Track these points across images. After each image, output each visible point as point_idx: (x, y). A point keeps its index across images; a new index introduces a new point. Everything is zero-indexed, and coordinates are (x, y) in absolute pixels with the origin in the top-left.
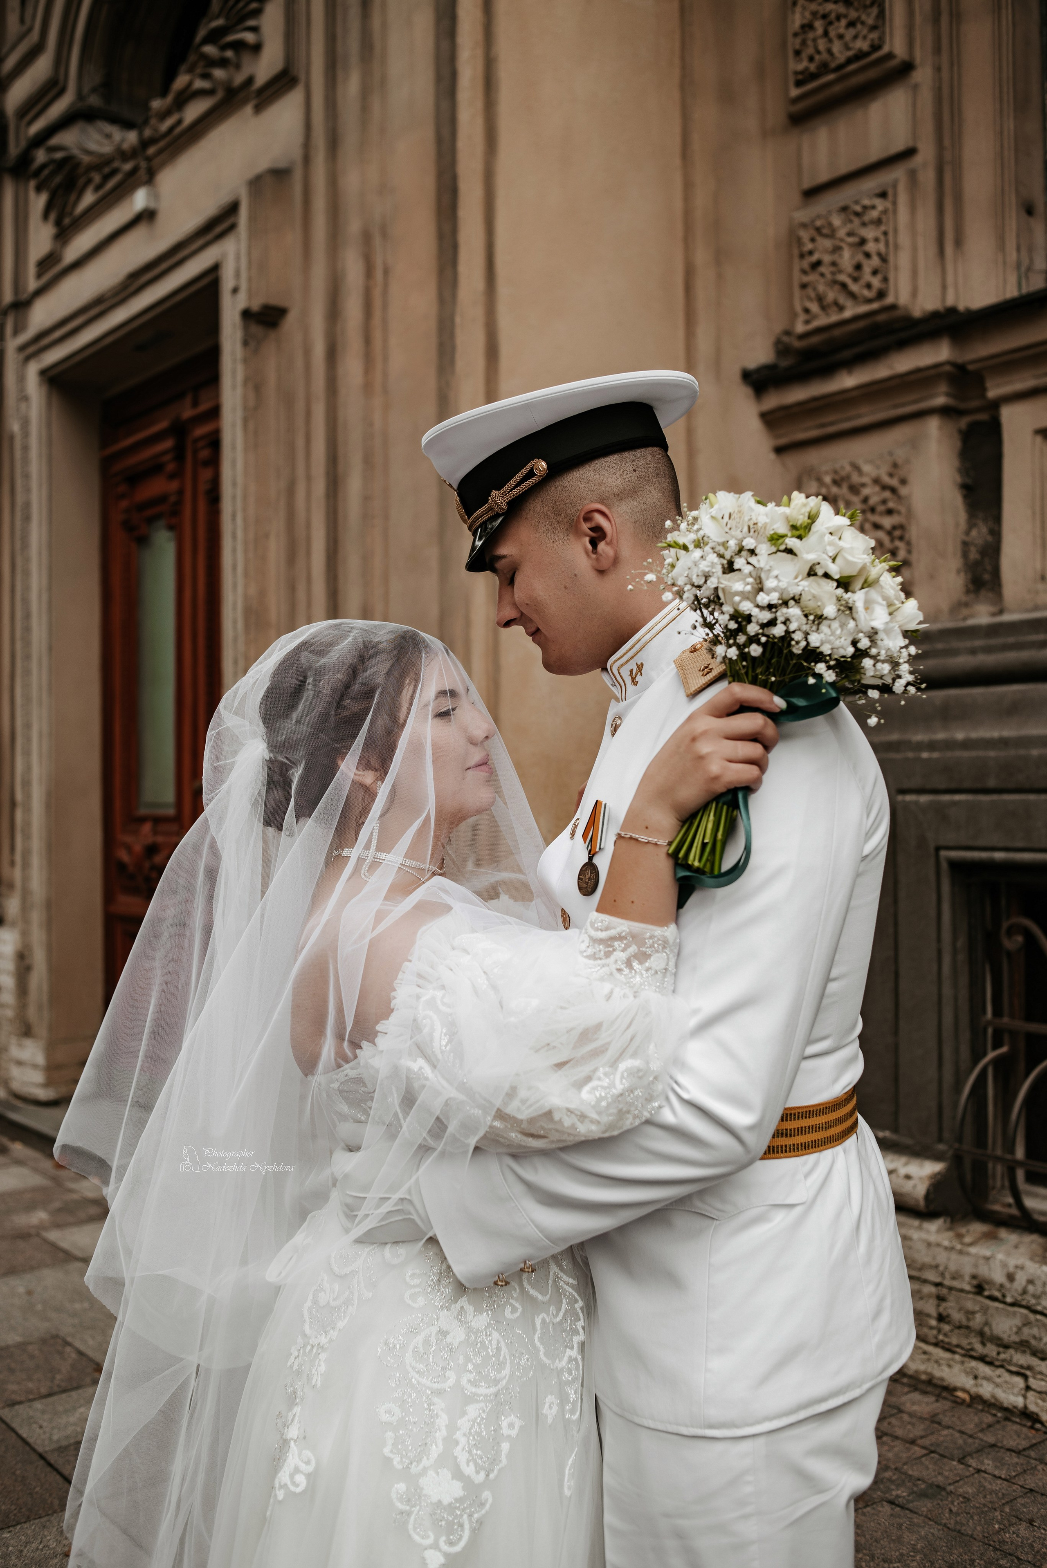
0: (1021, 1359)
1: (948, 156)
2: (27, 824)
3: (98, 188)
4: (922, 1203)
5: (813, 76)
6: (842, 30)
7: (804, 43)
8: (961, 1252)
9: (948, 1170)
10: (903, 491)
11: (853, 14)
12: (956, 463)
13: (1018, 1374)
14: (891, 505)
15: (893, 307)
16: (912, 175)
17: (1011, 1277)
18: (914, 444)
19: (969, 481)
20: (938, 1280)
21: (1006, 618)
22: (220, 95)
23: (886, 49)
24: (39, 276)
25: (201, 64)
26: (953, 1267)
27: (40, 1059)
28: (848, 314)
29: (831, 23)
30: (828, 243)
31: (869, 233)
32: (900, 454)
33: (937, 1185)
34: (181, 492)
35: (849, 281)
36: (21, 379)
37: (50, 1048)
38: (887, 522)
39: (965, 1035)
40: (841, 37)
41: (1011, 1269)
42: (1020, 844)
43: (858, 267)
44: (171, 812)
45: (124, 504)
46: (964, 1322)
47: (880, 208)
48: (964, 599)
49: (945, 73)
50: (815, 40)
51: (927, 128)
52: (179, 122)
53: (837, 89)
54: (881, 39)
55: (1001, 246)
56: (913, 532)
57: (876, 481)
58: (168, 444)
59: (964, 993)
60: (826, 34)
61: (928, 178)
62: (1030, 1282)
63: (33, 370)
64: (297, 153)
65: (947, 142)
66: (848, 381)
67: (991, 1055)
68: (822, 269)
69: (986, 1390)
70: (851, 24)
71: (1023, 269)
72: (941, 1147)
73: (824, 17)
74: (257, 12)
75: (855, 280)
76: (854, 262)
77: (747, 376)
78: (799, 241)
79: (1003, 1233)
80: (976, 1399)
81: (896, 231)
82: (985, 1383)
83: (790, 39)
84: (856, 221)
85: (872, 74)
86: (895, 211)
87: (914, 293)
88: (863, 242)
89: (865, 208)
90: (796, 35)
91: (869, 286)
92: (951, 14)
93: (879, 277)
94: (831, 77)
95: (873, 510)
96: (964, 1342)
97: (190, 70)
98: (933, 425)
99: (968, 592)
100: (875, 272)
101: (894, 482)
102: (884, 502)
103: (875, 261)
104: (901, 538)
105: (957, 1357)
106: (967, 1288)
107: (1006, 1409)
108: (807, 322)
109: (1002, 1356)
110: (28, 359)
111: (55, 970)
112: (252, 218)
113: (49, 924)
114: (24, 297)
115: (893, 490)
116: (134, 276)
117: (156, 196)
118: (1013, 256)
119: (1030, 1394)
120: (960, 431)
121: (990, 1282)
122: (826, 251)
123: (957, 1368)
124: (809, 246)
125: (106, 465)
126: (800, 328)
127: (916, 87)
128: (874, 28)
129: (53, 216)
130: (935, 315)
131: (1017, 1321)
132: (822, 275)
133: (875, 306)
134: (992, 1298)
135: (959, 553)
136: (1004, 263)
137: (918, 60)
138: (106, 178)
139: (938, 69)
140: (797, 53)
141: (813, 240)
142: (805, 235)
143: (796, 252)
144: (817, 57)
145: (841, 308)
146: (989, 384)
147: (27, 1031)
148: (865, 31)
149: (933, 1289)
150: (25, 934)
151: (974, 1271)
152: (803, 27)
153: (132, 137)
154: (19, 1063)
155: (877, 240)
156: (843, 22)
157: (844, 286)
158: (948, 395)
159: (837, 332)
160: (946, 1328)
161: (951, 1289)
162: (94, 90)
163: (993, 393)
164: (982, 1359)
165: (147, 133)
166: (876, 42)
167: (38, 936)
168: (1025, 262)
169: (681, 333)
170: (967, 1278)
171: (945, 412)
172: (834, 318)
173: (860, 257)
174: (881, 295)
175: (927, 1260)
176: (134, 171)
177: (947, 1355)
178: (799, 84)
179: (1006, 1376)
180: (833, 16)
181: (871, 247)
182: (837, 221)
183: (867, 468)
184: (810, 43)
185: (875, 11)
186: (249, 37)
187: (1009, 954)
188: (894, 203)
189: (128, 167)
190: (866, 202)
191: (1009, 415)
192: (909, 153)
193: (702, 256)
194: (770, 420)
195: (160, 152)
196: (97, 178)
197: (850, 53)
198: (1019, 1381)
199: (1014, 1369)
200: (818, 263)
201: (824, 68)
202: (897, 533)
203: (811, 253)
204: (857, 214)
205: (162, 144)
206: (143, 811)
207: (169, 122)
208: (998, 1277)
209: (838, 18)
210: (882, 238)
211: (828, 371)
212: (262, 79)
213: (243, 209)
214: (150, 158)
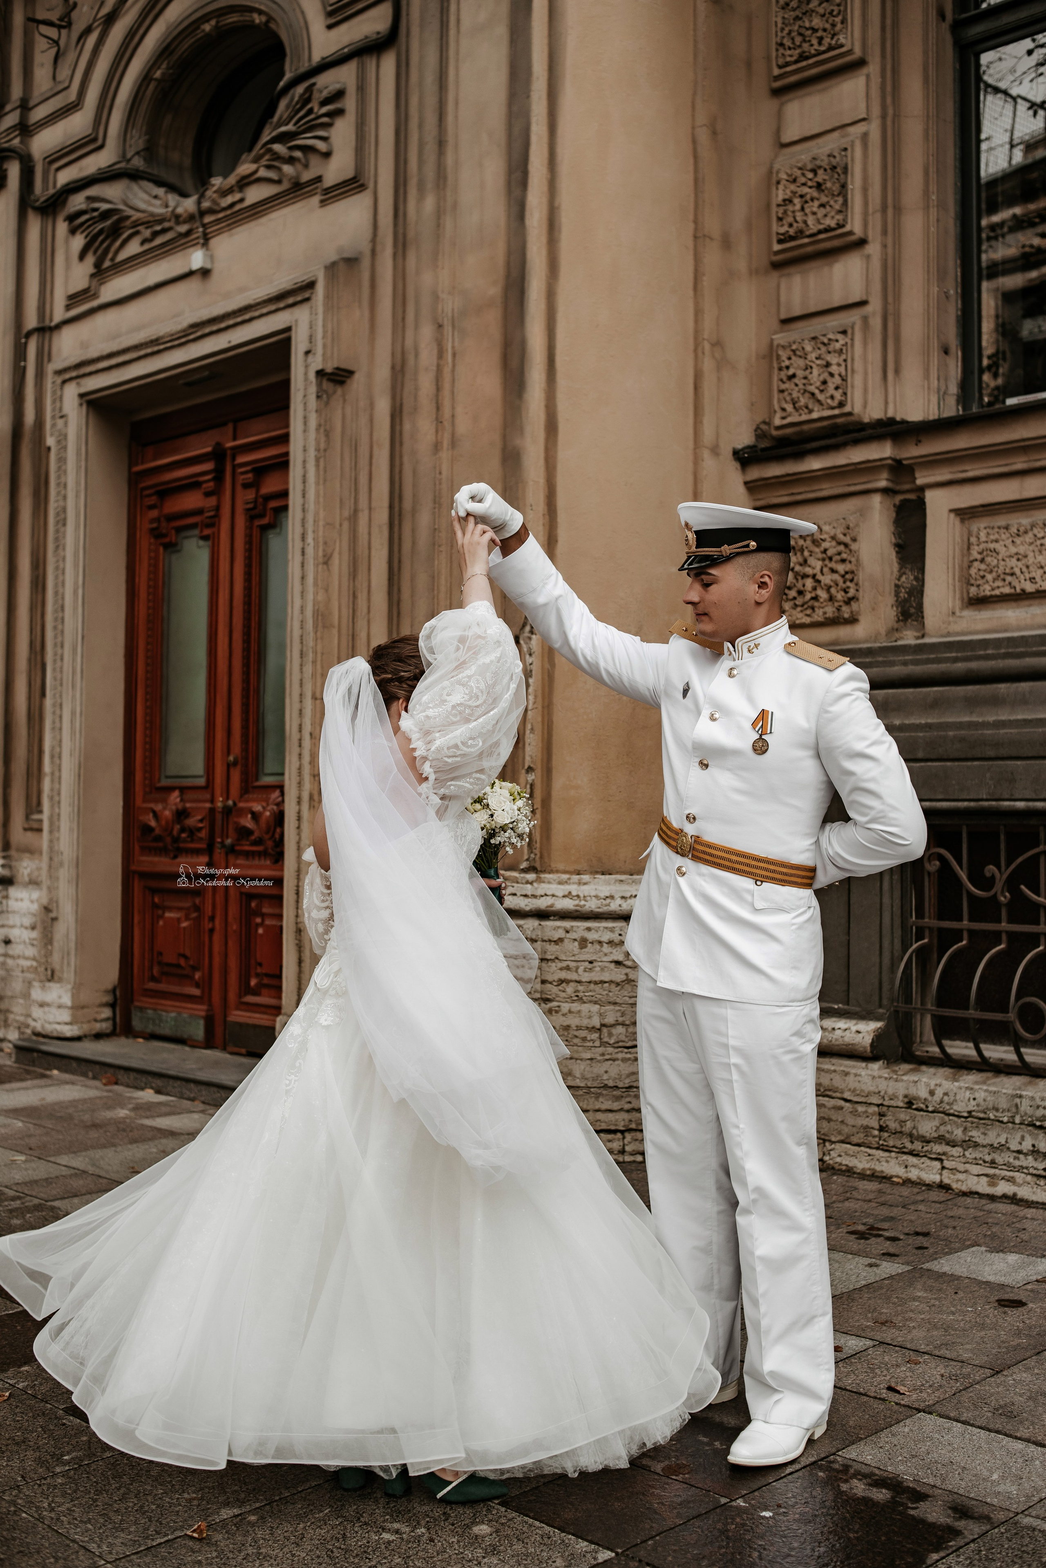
0: (938, 1148)
1: (891, 308)
3: (145, 243)
4: (869, 1049)
5: (792, 238)
6: (815, 209)
7: (785, 212)
8: (896, 1080)
9: (886, 1026)
10: (854, 546)
11: (824, 199)
12: (892, 529)
13: (936, 1159)
14: (844, 556)
15: (850, 414)
16: (865, 319)
17: (932, 1093)
18: (862, 513)
19: (900, 542)
20: (880, 1102)
21: (927, 640)
22: (286, 185)
23: (847, 228)
24: (68, 308)
25: (267, 157)
26: (890, 1091)
27: (67, 1000)
28: (815, 415)
29: (806, 202)
30: (801, 363)
31: (833, 359)
32: (852, 520)
33: (879, 1038)
34: (218, 508)
35: (817, 392)
36: (59, 399)
37: (76, 991)
38: (841, 568)
39: (898, 933)
40: (814, 213)
41: (932, 1087)
42: (940, 797)
43: (824, 382)
44: (200, 782)
45: (154, 513)
46: (899, 1129)
47: (842, 342)
48: (896, 626)
49: (890, 250)
50: (794, 212)
51: (877, 287)
52: (242, 200)
53: (809, 249)
54: (845, 220)
55: (927, 375)
56: (861, 577)
57: (833, 538)
58: (209, 466)
59: (897, 902)
60: (803, 209)
61: (876, 323)
62: (946, 1094)
63: (71, 392)
64: (364, 247)
65: (890, 299)
66: (815, 464)
67: (915, 946)
68: (796, 380)
69: (914, 1174)
70: (822, 206)
71: (941, 393)
72: (881, 1011)
73: (801, 196)
74: (329, 125)
75: (822, 391)
76: (821, 378)
77: (737, 454)
78: (778, 357)
79: (924, 1068)
80: (907, 1182)
81: (853, 359)
82: (913, 1169)
83: (774, 209)
84: (823, 349)
85: (836, 243)
86: (852, 345)
87: (865, 405)
88: (828, 365)
89: (830, 340)
90: (779, 205)
91: (832, 397)
92: (894, 207)
93: (840, 391)
94: (806, 240)
95: (831, 559)
96: (898, 1144)
97: (256, 160)
98: (876, 500)
99: (898, 621)
100: (837, 388)
101: (847, 540)
102: (839, 554)
103: (837, 380)
104: (852, 581)
105: (893, 1154)
106: (901, 1104)
107: (928, 1185)
108: (783, 418)
109: (925, 1149)
110: (66, 382)
111: (82, 919)
112: (328, 295)
113: (74, 875)
114: (51, 323)
115: (846, 545)
116: (195, 326)
117: (212, 257)
118: (935, 383)
119: (945, 1172)
120: (895, 505)
121: (917, 1098)
122: (799, 367)
123: (893, 1162)
124: (787, 363)
126: (777, 422)
127: (868, 257)
128: (840, 212)
129: (90, 259)
130: (880, 423)
131: (936, 1123)
132: (796, 385)
133: (836, 412)
134: (917, 1109)
135: (893, 593)
136: (929, 388)
137: (870, 238)
138: (155, 234)
139: (885, 246)
140: (780, 219)
141: (789, 358)
142: (784, 354)
143: (775, 365)
144: (795, 225)
145: (811, 411)
146: (917, 475)
147: (50, 977)
148: (833, 214)
149: (876, 1109)
150: (52, 890)
151: (906, 1092)
152: (784, 200)
153: (188, 205)
154: (43, 1005)
155: (839, 365)
156: (816, 203)
157: (813, 394)
158: (887, 480)
159: (806, 427)
160: (886, 1135)
161: (889, 1107)
162: (138, 154)
163: (920, 482)
164: (911, 1153)
165: (206, 204)
166: (841, 222)
167: (66, 891)
168: (943, 388)
169: (691, 420)
170: (901, 1098)
171: (885, 491)
172: (804, 417)
173: (825, 375)
174: (841, 405)
175: (872, 1089)
176: (189, 233)
177: (887, 1154)
178: (780, 242)
179: (928, 1162)
180: (808, 197)
181: (834, 369)
182: (808, 348)
183: (826, 528)
184: (790, 213)
185: (840, 200)
186: (321, 146)
187: (929, 874)
188: (852, 339)
189: (183, 228)
190: (831, 336)
191: (931, 496)
192: (863, 303)
193: (708, 365)
194: (752, 487)
195: (218, 221)
196: (146, 232)
197: (821, 227)
198: (937, 1164)
199: (933, 1156)
200: (794, 376)
201: (800, 233)
202: (848, 576)
203: (788, 368)
204: (824, 344)
205: (221, 215)
206: (168, 782)
207: (229, 199)
208: (923, 1093)
209: (812, 199)
210: (843, 364)
211: (800, 455)
212: (330, 180)
213: (320, 288)
214: (204, 226)
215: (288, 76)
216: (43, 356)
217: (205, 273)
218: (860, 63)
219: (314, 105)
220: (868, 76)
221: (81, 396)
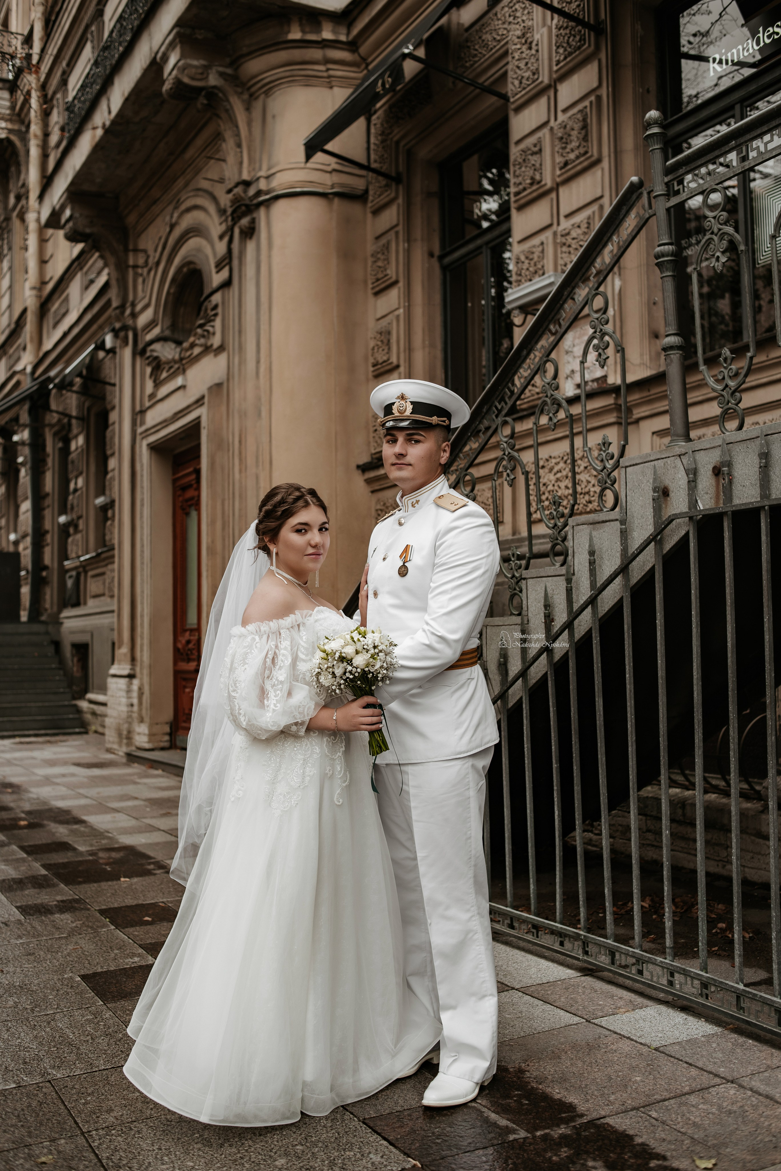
2: (142, 633)
3: (168, 371)
5: (376, 364)
6: (381, 351)
22: (203, 347)
23: (392, 359)
24: (149, 400)
25: (198, 334)
27: (146, 731)
29: (379, 348)
36: (141, 447)
37: (150, 727)
40: (381, 353)
44: (196, 626)
45: (181, 499)
52: (193, 353)
53: (381, 370)
54: (391, 356)
60: (378, 352)
63: (145, 443)
64: (225, 377)
70: (383, 350)
73: (377, 345)
74: (214, 320)
77: (359, 467)
78: (371, 421)
85: (389, 367)
90: (371, 350)
97: (194, 336)
108: (374, 450)
110: (143, 438)
111: (152, 694)
112: (209, 402)
113: (150, 674)
114: (144, 409)
116: (176, 414)
117: (185, 379)
125: (174, 481)
128: (389, 352)
129: (153, 378)
137: (400, 364)
138: (170, 369)
139: (406, 363)
140: (371, 356)
143: (370, 425)
144: (376, 359)
147: (142, 720)
148: (387, 353)
150: (141, 679)
152: (372, 347)
153: (178, 354)
154: (139, 734)
162: (168, 328)
165: (183, 354)
166: (388, 358)
167: (146, 680)
176: (178, 368)
178: (373, 366)
180: (379, 346)
183: (390, 501)
184: (374, 354)
186: (211, 329)
189: (176, 366)
194: (368, 481)
195: (187, 363)
196: (167, 367)
197: (383, 359)
205: (187, 360)
206: (188, 627)
207: (188, 353)
209: (381, 347)
212: (216, 346)
213: (206, 400)
214: (183, 365)
215: (204, 296)
216: (142, 423)
217: (183, 387)
218: (396, 282)
219: (209, 311)
220: (399, 288)
221: (148, 445)
